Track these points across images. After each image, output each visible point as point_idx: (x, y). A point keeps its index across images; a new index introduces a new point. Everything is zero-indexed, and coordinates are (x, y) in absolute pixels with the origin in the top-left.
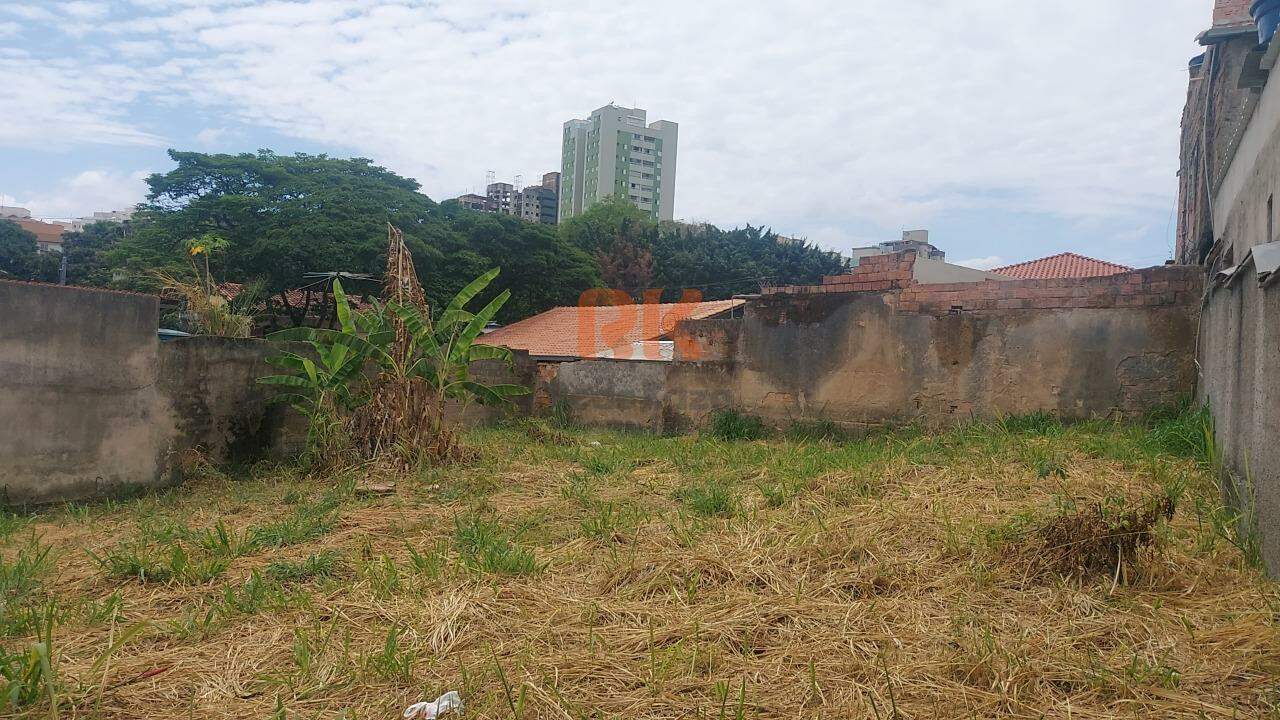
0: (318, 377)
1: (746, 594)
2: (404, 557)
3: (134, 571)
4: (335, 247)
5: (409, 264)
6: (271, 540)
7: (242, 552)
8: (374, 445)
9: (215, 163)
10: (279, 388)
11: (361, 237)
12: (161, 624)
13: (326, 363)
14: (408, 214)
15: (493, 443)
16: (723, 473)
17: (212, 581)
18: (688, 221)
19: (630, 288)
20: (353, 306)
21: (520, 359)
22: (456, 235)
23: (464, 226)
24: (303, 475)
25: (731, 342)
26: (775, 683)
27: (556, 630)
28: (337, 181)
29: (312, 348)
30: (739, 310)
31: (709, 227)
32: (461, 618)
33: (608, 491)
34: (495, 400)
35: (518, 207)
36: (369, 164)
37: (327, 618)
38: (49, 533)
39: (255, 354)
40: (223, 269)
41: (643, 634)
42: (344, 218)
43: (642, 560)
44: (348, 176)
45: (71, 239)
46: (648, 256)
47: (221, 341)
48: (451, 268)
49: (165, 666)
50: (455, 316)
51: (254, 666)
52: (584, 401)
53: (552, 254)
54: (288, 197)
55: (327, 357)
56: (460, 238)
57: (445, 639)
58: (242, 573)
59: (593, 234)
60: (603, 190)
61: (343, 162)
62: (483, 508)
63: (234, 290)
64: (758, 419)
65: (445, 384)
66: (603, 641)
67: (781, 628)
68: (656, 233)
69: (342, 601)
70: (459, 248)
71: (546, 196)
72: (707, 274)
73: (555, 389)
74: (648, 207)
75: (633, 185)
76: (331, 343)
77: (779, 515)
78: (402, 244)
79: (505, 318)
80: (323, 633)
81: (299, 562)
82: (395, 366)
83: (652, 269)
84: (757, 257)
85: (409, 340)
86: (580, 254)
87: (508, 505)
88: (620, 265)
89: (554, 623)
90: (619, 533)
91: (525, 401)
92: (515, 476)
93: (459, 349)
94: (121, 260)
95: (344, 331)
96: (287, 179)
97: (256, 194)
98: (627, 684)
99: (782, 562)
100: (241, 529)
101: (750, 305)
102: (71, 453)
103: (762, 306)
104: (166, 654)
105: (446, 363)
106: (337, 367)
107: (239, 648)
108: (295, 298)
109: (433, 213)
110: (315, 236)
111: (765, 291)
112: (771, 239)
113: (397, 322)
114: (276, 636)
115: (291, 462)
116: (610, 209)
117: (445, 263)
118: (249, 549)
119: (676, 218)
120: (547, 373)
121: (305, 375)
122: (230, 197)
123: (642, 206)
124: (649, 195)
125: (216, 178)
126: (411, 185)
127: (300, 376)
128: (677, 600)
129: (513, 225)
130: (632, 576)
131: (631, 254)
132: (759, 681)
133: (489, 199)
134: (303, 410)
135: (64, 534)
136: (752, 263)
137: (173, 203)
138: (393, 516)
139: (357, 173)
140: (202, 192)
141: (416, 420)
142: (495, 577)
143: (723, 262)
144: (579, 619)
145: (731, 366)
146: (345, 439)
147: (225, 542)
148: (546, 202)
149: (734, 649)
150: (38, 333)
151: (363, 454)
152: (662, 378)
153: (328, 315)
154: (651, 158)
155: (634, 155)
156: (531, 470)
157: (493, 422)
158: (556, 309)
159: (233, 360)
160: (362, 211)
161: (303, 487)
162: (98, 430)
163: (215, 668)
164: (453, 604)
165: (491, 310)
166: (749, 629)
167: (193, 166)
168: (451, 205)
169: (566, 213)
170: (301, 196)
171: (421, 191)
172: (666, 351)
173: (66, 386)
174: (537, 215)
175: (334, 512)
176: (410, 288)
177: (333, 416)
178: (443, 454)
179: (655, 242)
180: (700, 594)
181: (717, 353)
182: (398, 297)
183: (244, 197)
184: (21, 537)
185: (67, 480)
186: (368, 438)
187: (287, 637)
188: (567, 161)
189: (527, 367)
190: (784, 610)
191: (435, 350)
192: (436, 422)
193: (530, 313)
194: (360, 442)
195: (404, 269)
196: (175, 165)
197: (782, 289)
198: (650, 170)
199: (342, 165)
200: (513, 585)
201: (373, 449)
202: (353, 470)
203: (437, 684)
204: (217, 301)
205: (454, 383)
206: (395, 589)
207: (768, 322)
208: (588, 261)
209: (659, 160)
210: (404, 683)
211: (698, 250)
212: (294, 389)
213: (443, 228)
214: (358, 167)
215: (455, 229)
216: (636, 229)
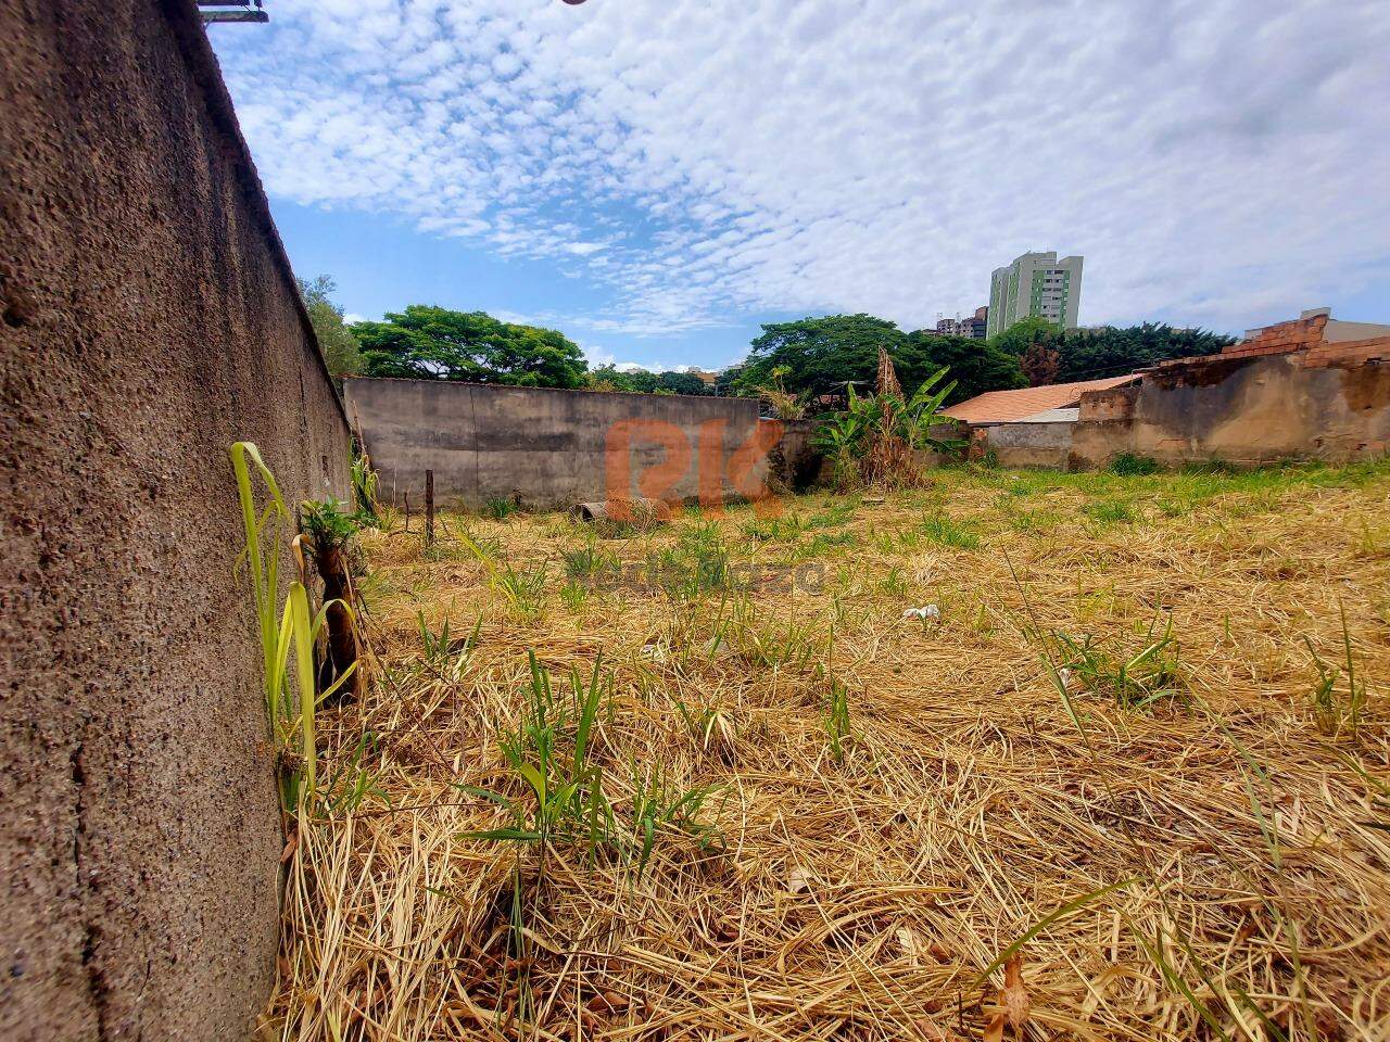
0: (840, 440)
1: (1151, 571)
3: (756, 534)
4: (848, 368)
5: (892, 370)
6: (819, 523)
7: (806, 528)
8: (871, 477)
9: (782, 329)
10: (819, 446)
11: (862, 359)
13: (844, 431)
14: (889, 343)
15: (945, 477)
16: (1121, 495)
17: (792, 541)
18: (1090, 326)
19: (1038, 378)
21: (961, 426)
22: (919, 352)
23: (924, 346)
24: (833, 494)
25: (1130, 405)
26: (1187, 628)
28: (848, 328)
29: (836, 423)
30: (1138, 382)
31: (1108, 329)
32: (933, 568)
33: (1026, 505)
34: (945, 450)
35: (958, 333)
36: (866, 316)
39: (807, 428)
40: (792, 384)
42: (852, 350)
44: (854, 325)
45: (718, 379)
46: (1056, 354)
47: (789, 422)
48: (915, 374)
50: (920, 398)
52: (1006, 451)
53: (984, 358)
54: (821, 342)
55: (844, 428)
56: (922, 354)
57: (924, 579)
58: (806, 537)
59: (1010, 345)
60: (1020, 313)
62: (940, 513)
63: (795, 396)
64: (1152, 460)
65: (914, 441)
68: (1063, 338)
69: (861, 554)
70: (921, 360)
71: (978, 324)
72: (1107, 361)
73: (983, 444)
74: (1057, 320)
75: (1045, 307)
76: (846, 420)
77: (1177, 522)
78: (887, 359)
79: (952, 400)
80: (852, 569)
81: (835, 535)
82: (883, 431)
83: (1058, 363)
84: (1151, 345)
85: (892, 415)
86: (1005, 356)
88: (1033, 362)
89: (995, 576)
90: (1039, 529)
91: (965, 451)
92: (960, 495)
93: (922, 419)
95: (853, 413)
96: (820, 332)
97: (804, 343)
101: (1149, 376)
103: (1160, 375)
105: (914, 428)
106: (850, 433)
109: (904, 341)
110: (836, 362)
111: (1163, 364)
112: (1166, 331)
113: (884, 405)
114: (827, 568)
115: (826, 486)
116: (1026, 326)
117: (913, 370)
119: (1079, 326)
120: (979, 435)
121: (833, 439)
122: (790, 346)
123: (1051, 320)
124: (1058, 312)
125: (784, 337)
126: (890, 325)
127: (830, 439)
129: (956, 343)
130: (1053, 553)
131: (1042, 355)
133: (938, 331)
134: (832, 458)
137: (764, 353)
138: (885, 515)
139: (859, 323)
140: (778, 345)
141: (895, 462)
142: (953, 548)
143: (1119, 352)
145: (1129, 422)
146: (855, 474)
148: (978, 327)
149: (1144, 603)
151: (865, 483)
152: (1069, 433)
153: (844, 406)
154: (1060, 286)
155: (1046, 285)
156: (970, 492)
157: (944, 464)
158: (987, 393)
159: (795, 432)
160: (862, 344)
161: (832, 500)
164: (928, 560)
165: (943, 394)
166: (1157, 592)
167: (773, 331)
168: (916, 335)
169: (993, 331)
170: (828, 341)
171: (897, 328)
172: (1073, 415)
174: (972, 336)
175: (851, 512)
176: (892, 384)
177: (848, 461)
178: (913, 482)
179: (1062, 344)
180: (1111, 567)
181: (1117, 413)
182: (885, 390)
183: (798, 345)
186: (869, 472)
187: (832, 570)
188: (993, 299)
189: (966, 430)
190: (1188, 582)
191: (907, 420)
192: (908, 464)
193: (968, 397)
194: (863, 476)
195: (889, 373)
196: (764, 332)
197: (1180, 361)
198: (1059, 294)
199: (850, 319)
200: (965, 553)
201: (870, 480)
202: (860, 490)
203: (922, 601)
204: (788, 402)
205: (920, 439)
206: (891, 550)
207: (1165, 388)
208: (1011, 361)
209: (1067, 286)
210: (902, 598)
211: (1098, 346)
212: (826, 446)
213: (909, 349)
214: (859, 319)
215: (918, 349)
216: (1047, 336)
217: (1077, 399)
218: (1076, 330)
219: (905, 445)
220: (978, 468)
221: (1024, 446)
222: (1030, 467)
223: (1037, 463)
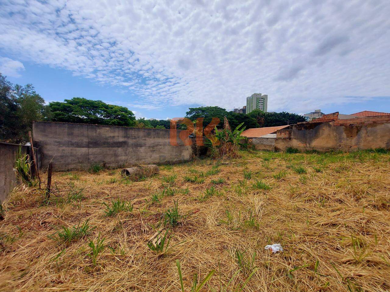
5: (228, 123)
6: (210, 174)
9: (195, 109)
18: (270, 112)
19: (262, 125)
20: (218, 131)
21: (245, 138)
23: (233, 116)
24: (211, 159)
25: (290, 134)
31: (275, 113)
34: (243, 146)
35: (239, 112)
42: (214, 116)
44: (214, 109)
46: (263, 119)
49: (198, 210)
50: (236, 131)
52: (257, 146)
56: (233, 118)
58: (206, 181)
60: (254, 108)
64: (297, 149)
65: (235, 144)
68: (264, 114)
71: (244, 110)
73: (251, 143)
74: (263, 110)
75: (259, 107)
78: (226, 119)
81: (216, 180)
82: (226, 140)
85: (228, 136)
93: (237, 137)
95: (217, 135)
96: (205, 111)
97: (201, 113)
105: (235, 140)
109: (228, 114)
112: (287, 114)
113: (226, 133)
120: (250, 140)
122: (197, 114)
123: (261, 110)
124: (263, 108)
125: (195, 112)
131: (260, 118)
133: (234, 111)
134: (211, 148)
136: (284, 118)
137: (190, 116)
140: (194, 114)
141: (230, 150)
145: (290, 139)
146: (218, 153)
152: (274, 141)
155: (259, 101)
158: (250, 129)
162: (181, 152)
165: (242, 130)
167: (192, 110)
168: (231, 112)
169: (248, 112)
170: (208, 113)
171: (226, 111)
172: (275, 136)
175: (219, 168)
176: (228, 127)
178: (235, 156)
179: (264, 116)
181: (287, 136)
186: (221, 153)
189: (246, 140)
191: (233, 138)
192: (234, 150)
196: (189, 110)
198: (262, 104)
205: (237, 143)
207: (299, 130)
208: (255, 120)
209: (264, 102)
211: (273, 117)
212: (209, 145)
213: (230, 116)
214: (216, 108)
216: (261, 114)
218: (267, 112)
219: (233, 144)
221: (262, 144)
222: (264, 150)
223: (266, 149)
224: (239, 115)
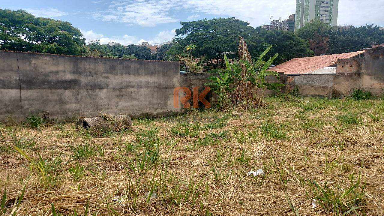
0: (221, 83)
1: (362, 149)
2: (246, 133)
3: (177, 133)
4: (225, 45)
5: (246, 48)
6: (210, 127)
7: (203, 130)
8: (237, 102)
9: (192, 24)
10: (211, 86)
11: (232, 41)
12: (184, 147)
13: (223, 79)
14: (246, 33)
15: (273, 101)
16: (355, 111)
17: (195, 137)
18: (343, 26)
19: (319, 51)
20: (230, 62)
21: (281, 75)
22: (261, 38)
23: (263, 35)
24: (217, 111)
25: (359, 66)
26: (373, 177)
27: (293, 155)
28: (224, 25)
29: (219, 75)
30: (363, 55)
31: (351, 27)
32: (263, 150)
33: (311, 116)
34: (273, 88)
35: (281, 27)
36: (234, 19)
37: (225, 148)
38: (157, 124)
39: (204, 77)
40: (196, 54)
41: (323, 159)
42: (227, 36)
43: (323, 137)
44: (227, 23)
45: (158, 49)
46: (327, 39)
47: (195, 74)
48: (259, 48)
49: (185, 156)
50: (260, 62)
51: (207, 158)
52: (303, 88)
53: (292, 41)
54: (211, 32)
55: (223, 77)
56: (262, 39)
57: (259, 156)
58: (202, 135)
59: (305, 34)
60: (311, 18)
61: (226, 19)
62: (270, 120)
63: (198, 60)
64: (370, 93)
65: (257, 84)
66: (309, 160)
67: (376, 160)
68: (330, 31)
69: (229, 143)
70: (262, 42)
71: (290, 23)
72: (351, 43)
73: (292, 85)
74: (327, 22)
75: (322, 15)
76: (224, 73)
77: (377, 124)
78: (244, 41)
79: (276, 63)
80: (224, 151)
81: (217, 133)
82: (242, 79)
83: (328, 43)
84: (371, 36)
85: (246, 71)
86: (302, 40)
87: (277, 120)
88: (317, 43)
89: (292, 153)
90: (315, 129)
91: (283, 88)
92: (280, 111)
93: (261, 73)
94: (170, 54)
95: (228, 69)
96: (211, 26)
97: (203, 32)
98: (317, 173)
99: (378, 139)
100: (202, 125)
101: (367, 52)
102: (161, 104)
103: (372, 52)
104: (185, 154)
105: (257, 77)
106: (226, 80)
107: (203, 153)
108: (214, 61)
109: (253, 32)
110: (219, 42)
111: (373, 47)
112: (377, 28)
113: (243, 65)
114: (212, 151)
115: (214, 107)
116: (313, 25)
117: (257, 47)
118: (204, 129)
119: (338, 25)
120: (290, 80)
121: (218, 83)
122: (196, 33)
123: (325, 22)
124: (328, 18)
125: (192, 28)
126: (246, 24)
127: (216, 83)
128: (336, 149)
129: (279, 33)
130: (320, 141)
131: (321, 39)
132: (367, 176)
133: (271, 26)
134: (217, 92)
135: (160, 124)
136: (368, 38)
137: (182, 37)
138: (243, 122)
139: (230, 22)
140: (189, 33)
141: (249, 94)
142: (273, 139)
143: (356, 39)
144: (301, 153)
145: (359, 74)
146: (228, 100)
147: (198, 127)
148: (290, 25)
149: (357, 165)
150: (152, 73)
151: (234, 105)
152: (332, 79)
153: (223, 65)
154: (328, 5)
155: (322, 4)
156: (285, 110)
157: (273, 95)
158: (293, 59)
159: (198, 79)
160: (232, 34)
161: (218, 114)
162: (167, 98)
163: (197, 158)
164: (261, 146)
165: (271, 60)
166: (363, 160)
167: (187, 26)
168: (259, 29)
169: (297, 27)
170: (215, 31)
171: (249, 25)
172: (333, 71)
173: (159, 87)
174: (287, 29)
175: (226, 120)
176: (246, 55)
177: (225, 94)
178: (257, 104)
179: (330, 34)
180: (345, 148)
181: (353, 70)
182: (243, 58)
183: (200, 33)
184: (151, 124)
185: (161, 111)
186: (235, 100)
187: (214, 152)
188: (298, 10)
189: (284, 78)
190: (377, 154)
191: (254, 73)
192: (255, 95)
193: (284, 61)
194: (233, 101)
195: (245, 49)
196: (182, 26)
197: (381, 45)
198: (328, 9)
199: (226, 20)
200: (279, 142)
201: (236, 103)
202: (231, 109)
203: (256, 167)
204: (194, 63)
205: (260, 83)
206: (244, 141)
207: (374, 58)
208: (305, 43)
209: (332, 5)
210: (247, 166)
211: (347, 35)
212: (214, 86)
213: (256, 36)
214: (231, 21)
215: (260, 36)
216: (323, 30)
217: (335, 62)
218: (336, 27)
219: (253, 86)
220: (290, 97)
221: (311, 86)
222: (314, 96)
223: (318, 94)
224: (274, 33)
